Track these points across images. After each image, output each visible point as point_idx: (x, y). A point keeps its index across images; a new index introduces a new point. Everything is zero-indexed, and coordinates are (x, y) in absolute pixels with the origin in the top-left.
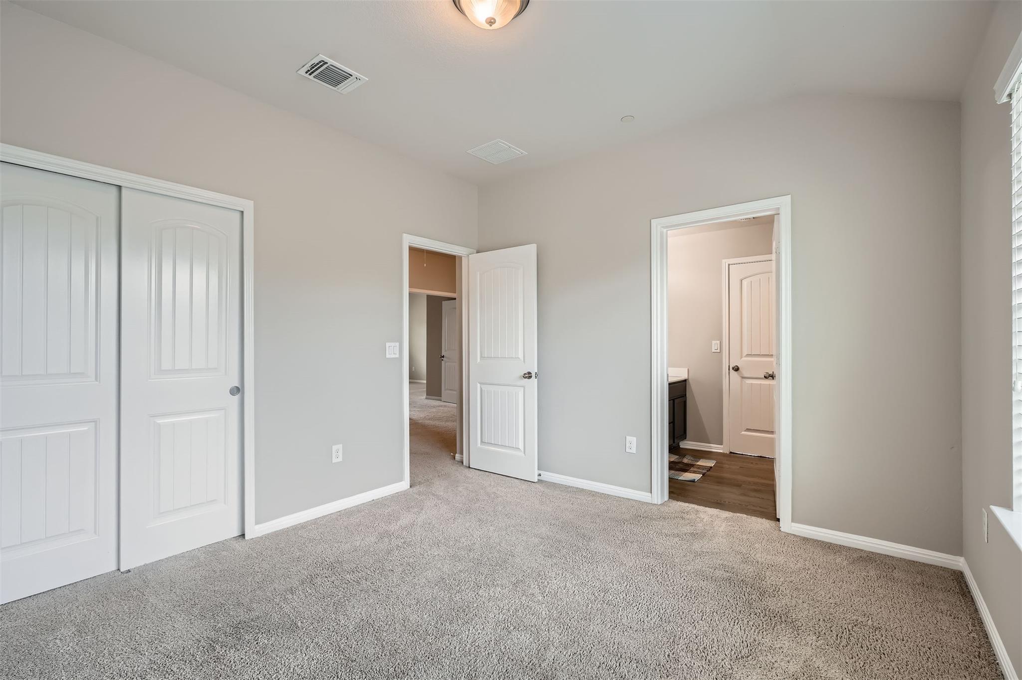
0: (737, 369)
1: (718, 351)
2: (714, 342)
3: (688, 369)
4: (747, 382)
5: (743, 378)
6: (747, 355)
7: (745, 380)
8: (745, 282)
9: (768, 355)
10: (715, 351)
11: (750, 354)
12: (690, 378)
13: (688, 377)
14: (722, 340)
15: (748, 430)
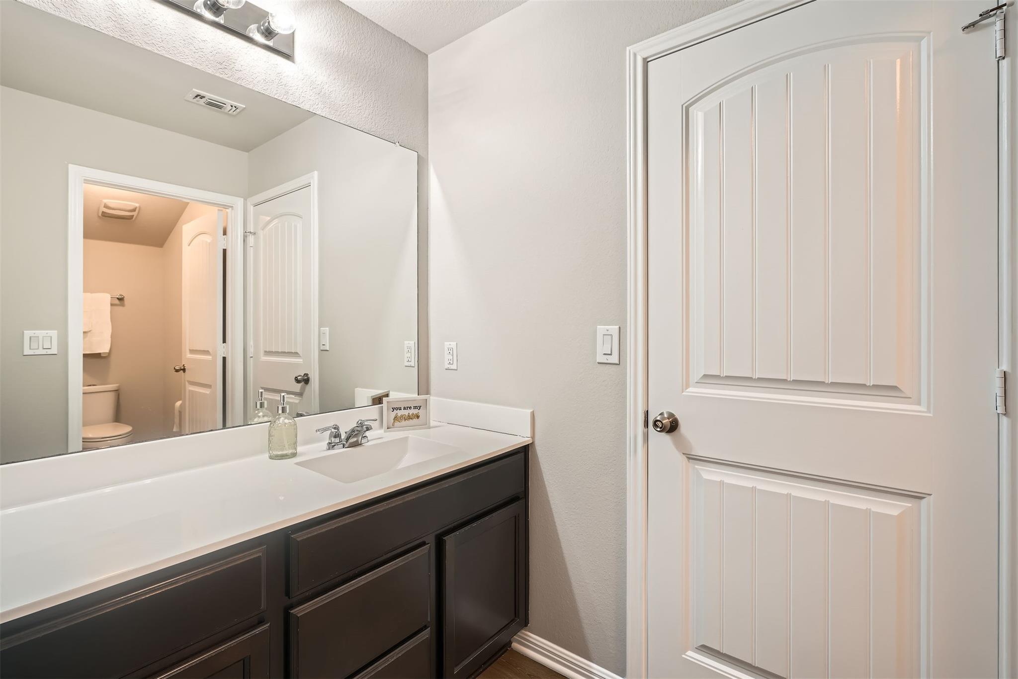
0: (672, 427)
1: (614, 359)
2: (601, 329)
3: (533, 415)
4: (706, 476)
5: (691, 458)
6: (706, 376)
7: (698, 466)
8: (698, 116)
9: (784, 381)
10: (604, 359)
11: (716, 372)
12: (537, 443)
13: (533, 437)
14: (625, 321)
15: (705, 649)
